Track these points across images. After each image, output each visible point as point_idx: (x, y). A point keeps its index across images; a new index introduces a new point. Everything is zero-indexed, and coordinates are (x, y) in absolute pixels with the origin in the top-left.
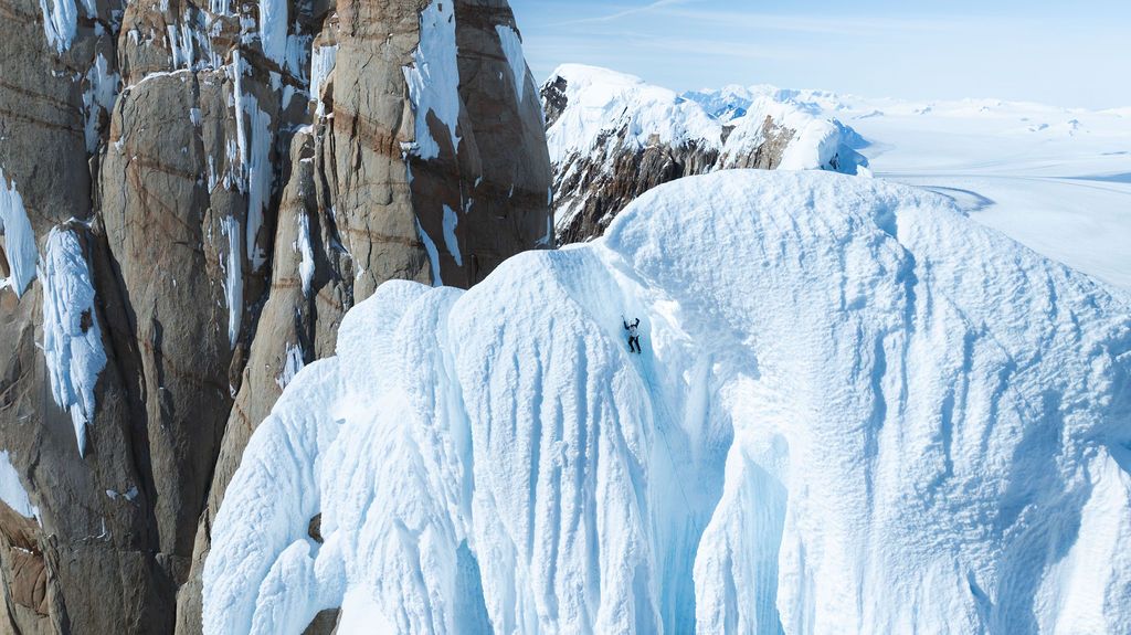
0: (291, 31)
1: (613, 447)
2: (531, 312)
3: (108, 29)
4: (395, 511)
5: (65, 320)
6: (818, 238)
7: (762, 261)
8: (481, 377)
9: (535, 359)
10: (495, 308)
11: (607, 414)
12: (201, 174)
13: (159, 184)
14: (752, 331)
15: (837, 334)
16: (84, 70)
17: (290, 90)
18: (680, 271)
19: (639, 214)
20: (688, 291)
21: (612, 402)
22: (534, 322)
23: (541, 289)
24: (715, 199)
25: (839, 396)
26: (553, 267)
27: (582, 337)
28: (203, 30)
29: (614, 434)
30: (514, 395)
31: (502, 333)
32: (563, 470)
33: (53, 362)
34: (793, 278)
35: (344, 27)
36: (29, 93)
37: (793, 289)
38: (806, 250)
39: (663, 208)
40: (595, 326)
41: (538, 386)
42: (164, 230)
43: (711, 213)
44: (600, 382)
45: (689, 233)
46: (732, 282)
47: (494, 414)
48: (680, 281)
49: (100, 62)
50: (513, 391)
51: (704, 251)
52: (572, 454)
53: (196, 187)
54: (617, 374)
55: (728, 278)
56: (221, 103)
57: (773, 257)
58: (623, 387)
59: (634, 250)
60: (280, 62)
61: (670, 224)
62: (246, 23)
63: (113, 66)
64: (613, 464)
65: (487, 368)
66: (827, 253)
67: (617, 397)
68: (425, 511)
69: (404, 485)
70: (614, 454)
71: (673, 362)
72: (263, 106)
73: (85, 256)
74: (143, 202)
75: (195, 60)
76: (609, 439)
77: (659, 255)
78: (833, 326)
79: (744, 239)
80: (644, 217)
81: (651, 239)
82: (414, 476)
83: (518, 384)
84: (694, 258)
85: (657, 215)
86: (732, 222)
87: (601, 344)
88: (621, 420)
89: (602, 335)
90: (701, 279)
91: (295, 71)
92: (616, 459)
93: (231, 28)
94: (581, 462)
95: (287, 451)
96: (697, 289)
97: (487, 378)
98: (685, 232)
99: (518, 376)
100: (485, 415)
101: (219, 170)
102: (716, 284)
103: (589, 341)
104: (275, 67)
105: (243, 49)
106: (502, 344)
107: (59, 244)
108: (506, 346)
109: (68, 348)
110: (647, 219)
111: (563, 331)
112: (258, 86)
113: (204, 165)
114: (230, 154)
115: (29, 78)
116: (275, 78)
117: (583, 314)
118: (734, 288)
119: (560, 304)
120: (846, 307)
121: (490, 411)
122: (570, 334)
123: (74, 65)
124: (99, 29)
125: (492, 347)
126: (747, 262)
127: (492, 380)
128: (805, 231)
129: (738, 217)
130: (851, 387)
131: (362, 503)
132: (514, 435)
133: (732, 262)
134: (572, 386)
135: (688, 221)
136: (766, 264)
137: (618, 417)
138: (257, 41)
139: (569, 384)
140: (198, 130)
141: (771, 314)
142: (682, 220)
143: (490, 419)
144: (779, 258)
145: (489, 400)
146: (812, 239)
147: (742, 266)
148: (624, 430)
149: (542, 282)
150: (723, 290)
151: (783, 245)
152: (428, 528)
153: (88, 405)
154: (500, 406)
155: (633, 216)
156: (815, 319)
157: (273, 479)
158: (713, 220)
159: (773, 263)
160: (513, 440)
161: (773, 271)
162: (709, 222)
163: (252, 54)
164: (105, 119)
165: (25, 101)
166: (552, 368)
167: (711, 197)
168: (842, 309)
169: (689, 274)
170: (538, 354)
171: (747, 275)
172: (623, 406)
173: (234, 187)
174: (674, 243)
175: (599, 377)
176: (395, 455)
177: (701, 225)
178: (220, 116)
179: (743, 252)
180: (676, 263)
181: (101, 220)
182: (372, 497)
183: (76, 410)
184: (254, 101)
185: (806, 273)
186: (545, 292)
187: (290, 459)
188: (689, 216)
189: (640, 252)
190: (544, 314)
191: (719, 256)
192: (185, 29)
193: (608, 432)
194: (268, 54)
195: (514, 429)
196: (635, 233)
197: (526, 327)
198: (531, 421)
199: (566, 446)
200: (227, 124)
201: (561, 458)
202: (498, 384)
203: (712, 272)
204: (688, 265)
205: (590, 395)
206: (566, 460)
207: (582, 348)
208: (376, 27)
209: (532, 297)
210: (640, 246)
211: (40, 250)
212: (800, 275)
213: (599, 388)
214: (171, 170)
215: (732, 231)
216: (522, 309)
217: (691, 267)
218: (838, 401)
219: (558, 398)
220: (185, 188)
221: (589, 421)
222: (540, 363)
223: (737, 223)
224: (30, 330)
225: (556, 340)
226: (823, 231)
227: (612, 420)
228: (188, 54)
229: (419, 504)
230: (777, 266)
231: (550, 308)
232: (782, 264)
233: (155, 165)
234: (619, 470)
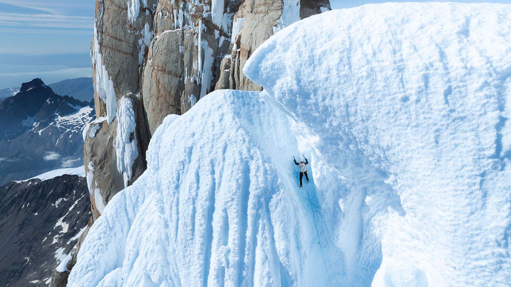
0: (225, 11)
1: (267, 258)
2: (211, 137)
3: (151, 12)
4: (146, 267)
5: (124, 135)
6: (469, 71)
7: (400, 96)
8: (173, 186)
9: (210, 176)
10: (188, 133)
11: (264, 229)
12: (181, 76)
13: (165, 79)
14: (391, 171)
15: (488, 185)
16: (140, 30)
17: (223, 38)
18: (316, 104)
19: (278, 46)
20: (327, 125)
21: (269, 219)
22: (212, 147)
23: (221, 120)
24: (353, 29)
25: (486, 257)
26: (233, 102)
27: (248, 162)
28: (188, 11)
29: (268, 246)
30: (194, 203)
31: (190, 153)
32: (226, 270)
33: (118, 152)
34: (436, 116)
35: (248, 8)
36: (120, 40)
37: (435, 128)
38: (454, 84)
39: (301, 40)
40: (258, 153)
41: (212, 198)
42: (165, 99)
43: (348, 43)
44: (259, 202)
45: (324, 65)
46: (368, 118)
47: (180, 216)
48: (317, 115)
49: (147, 26)
50: (193, 200)
51: (339, 84)
52: (233, 258)
53: (179, 81)
54: (274, 196)
55: (364, 113)
56: (193, 44)
57: (413, 92)
58: (279, 209)
59: (273, 83)
60: (219, 25)
61: (306, 56)
62: (206, 8)
63: (152, 28)
64: (265, 273)
65: (178, 180)
66: (481, 89)
67: (274, 216)
68: (163, 272)
69: (152, 251)
70: (267, 264)
71: (330, 190)
72: (210, 45)
73: (134, 109)
74: (158, 87)
75: (184, 25)
76: (264, 251)
77: (295, 88)
78: (483, 175)
79: (381, 71)
80: (282, 49)
81: (288, 71)
82: (159, 246)
83: (197, 195)
84: (330, 91)
85: (294, 47)
86: (370, 52)
87: (262, 169)
88: (276, 236)
89: (264, 162)
90: (337, 113)
91: (226, 30)
92: (267, 269)
93: (199, 10)
94: (241, 266)
96: (335, 124)
97: (177, 187)
98: (320, 64)
99: (198, 188)
100: (174, 216)
101: (189, 74)
102: (352, 119)
103: (253, 166)
104: (217, 28)
105: (203, 19)
106: (190, 162)
107: (125, 103)
108: (193, 162)
109: (124, 148)
110: (285, 50)
111: (233, 155)
112: (209, 36)
113: (183, 71)
114: (194, 67)
115: (121, 34)
116: (217, 32)
117: (250, 142)
118: (369, 123)
119: (233, 132)
120: (502, 154)
121: (178, 213)
122: (238, 157)
123: (137, 28)
124: (147, 12)
125: (183, 163)
126: (384, 96)
127: (181, 189)
128: (454, 62)
129: (376, 47)
130: (502, 250)
132: (193, 235)
133: (368, 96)
134: (235, 202)
135: (324, 53)
136: (405, 99)
137: (273, 233)
138: (210, 16)
139: (233, 200)
140: (182, 56)
141: (409, 155)
142: (318, 52)
143: (178, 220)
144: (420, 92)
145: (177, 205)
146: (462, 72)
147: (379, 100)
148: (277, 244)
149: (223, 115)
150: (360, 127)
151: (426, 78)
152: (163, 283)
153: (130, 173)
154: (185, 210)
155: (272, 48)
156: (459, 165)
157: (111, 229)
158: (349, 50)
159: (413, 98)
160: (192, 239)
161: (413, 108)
162: (345, 54)
163: (208, 22)
164: (147, 50)
165: (118, 43)
166: (223, 184)
167: (350, 27)
168: (497, 155)
169: (326, 108)
170: (213, 172)
171: (384, 110)
172: (278, 223)
173: (195, 82)
174: (309, 75)
175: (258, 197)
177: (336, 56)
178: (191, 50)
179: (380, 84)
180: (312, 96)
181: (141, 94)
182: (137, 254)
183: (125, 174)
184: (206, 43)
185: (452, 111)
186: (224, 122)
188: (326, 47)
189: (279, 83)
190: (221, 140)
191: (355, 89)
192: (181, 11)
193: (263, 244)
194: (214, 22)
195: (193, 230)
196: (273, 65)
197: (206, 149)
198: (204, 226)
199: (229, 251)
200: (194, 53)
201: (223, 260)
202: (184, 194)
203: (347, 106)
204: (324, 99)
205: (250, 211)
206: (228, 263)
207: (247, 171)
208: (262, 8)
209: (213, 126)
210: (278, 78)
211: (118, 106)
212: (444, 112)
213: (258, 206)
214: (170, 73)
215: (368, 62)
216: (206, 135)
217: (327, 100)
218: (483, 263)
219: (225, 211)
220: (176, 81)
221: (249, 233)
222: (214, 179)
223: (375, 54)
224: (112, 139)
225: (227, 163)
226: (477, 62)
227: (267, 234)
228: (181, 22)
229: (159, 265)
230: (418, 101)
231: (225, 135)
232: (423, 100)
233: (164, 71)
234: (269, 278)
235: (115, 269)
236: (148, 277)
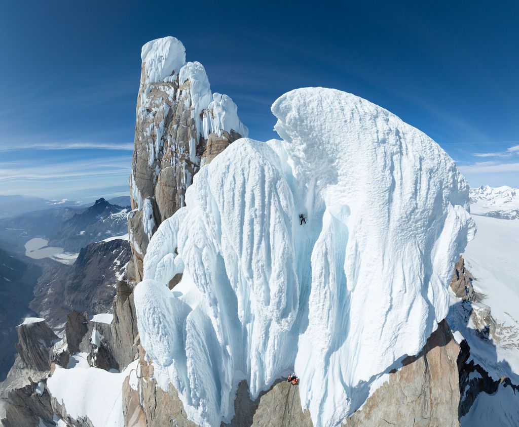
1: (277, 209)
2: (241, 158)
4: (194, 241)
5: (147, 216)
6: (366, 113)
7: (344, 120)
8: (220, 185)
9: (242, 176)
10: (226, 159)
11: (274, 196)
13: (167, 189)
14: (338, 156)
15: (377, 152)
18: (307, 125)
19: (288, 98)
20: (310, 136)
21: (277, 193)
22: (242, 162)
23: (245, 150)
24: (321, 93)
25: (379, 177)
26: (250, 142)
27: (263, 167)
29: (277, 205)
30: (233, 191)
31: (228, 168)
32: (255, 219)
34: (357, 128)
35: (208, 153)
37: (357, 133)
38: (362, 117)
39: (299, 95)
40: (268, 162)
41: (244, 186)
42: (167, 198)
43: (320, 98)
44: (271, 184)
45: (311, 106)
46: (331, 130)
47: (225, 199)
48: (307, 130)
50: (233, 189)
51: (318, 115)
52: (259, 213)
54: (278, 181)
55: (329, 128)
57: (348, 119)
58: (281, 187)
59: (286, 115)
61: (302, 102)
64: (277, 217)
65: (222, 181)
66: (370, 120)
67: (279, 191)
68: (205, 242)
69: (197, 233)
70: (278, 213)
71: (302, 180)
76: (275, 206)
77: (297, 116)
78: (375, 148)
79: (335, 110)
80: (290, 99)
81: (294, 109)
82: (201, 231)
83: (235, 186)
84: (313, 118)
85: (296, 98)
86: (330, 102)
87: (271, 169)
88: (281, 199)
89: (272, 166)
90: (316, 129)
92: (278, 214)
94: (263, 216)
95: (169, 229)
96: (315, 135)
97: (222, 186)
98: (309, 106)
99: (235, 183)
100: (221, 200)
102: (323, 131)
103: (266, 168)
105: (186, 160)
106: (228, 172)
108: (230, 173)
109: (147, 222)
110: (291, 100)
111: (255, 164)
117: (263, 158)
118: (331, 133)
119: (253, 154)
120: (379, 142)
121: (223, 198)
122: (258, 166)
125: (224, 173)
126: (337, 120)
127: (225, 187)
128: (360, 110)
129: (332, 101)
130: (383, 174)
131: (184, 240)
132: (234, 207)
133: (330, 120)
134: (258, 186)
135: (310, 101)
136: (346, 121)
137: (279, 198)
138: (189, 158)
139: (257, 185)
141: (348, 144)
142: (307, 101)
143: (224, 201)
144: (351, 119)
145: (223, 194)
146: (364, 113)
147: (335, 122)
148: (282, 203)
149: (246, 148)
150: (326, 135)
151: (352, 113)
152: (205, 247)
154: (228, 195)
155: (285, 99)
156: (367, 145)
157: (164, 236)
158: (321, 101)
159: (349, 121)
160: (233, 209)
161: (349, 125)
162: (320, 102)
166: (249, 181)
167: (320, 92)
168: (377, 142)
169: (311, 127)
170: (243, 174)
171: (337, 126)
172: (281, 194)
173: (183, 189)
174: (304, 111)
175: (270, 182)
176: (195, 224)
177: (316, 103)
179: (335, 115)
180: (305, 121)
182: (187, 238)
185: (363, 126)
186: (247, 151)
187: (170, 231)
188: (311, 99)
189: (289, 115)
190: (246, 158)
191: (325, 117)
193: (274, 204)
195: (234, 204)
196: (286, 106)
197: (238, 165)
198: (240, 200)
199: (256, 210)
201: (254, 215)
202: (227, 187)
203: (321, 125)
204: (310, 123)
205: (267, 189)
206: (256, 215)
207: (263, 171)
209: (241, 153)
210: (288, 113)
212: (360, 126)
213: (270, 186)
215: (330, 106)
216: (237, 158)
217: (312, 123)
219: (252, 191)
221: (266, 200)
222: (244, 178)
223: (332, 103)
225: (251, 168)
226: (367, 111)
227: (276, 199)
229: (202, 240)
230: (350, 122)
231: (249, 156)
232: (352, 122)
233: (166, 185)
234: (280, 219)
235: (168, 254)
236: (196, 246)
